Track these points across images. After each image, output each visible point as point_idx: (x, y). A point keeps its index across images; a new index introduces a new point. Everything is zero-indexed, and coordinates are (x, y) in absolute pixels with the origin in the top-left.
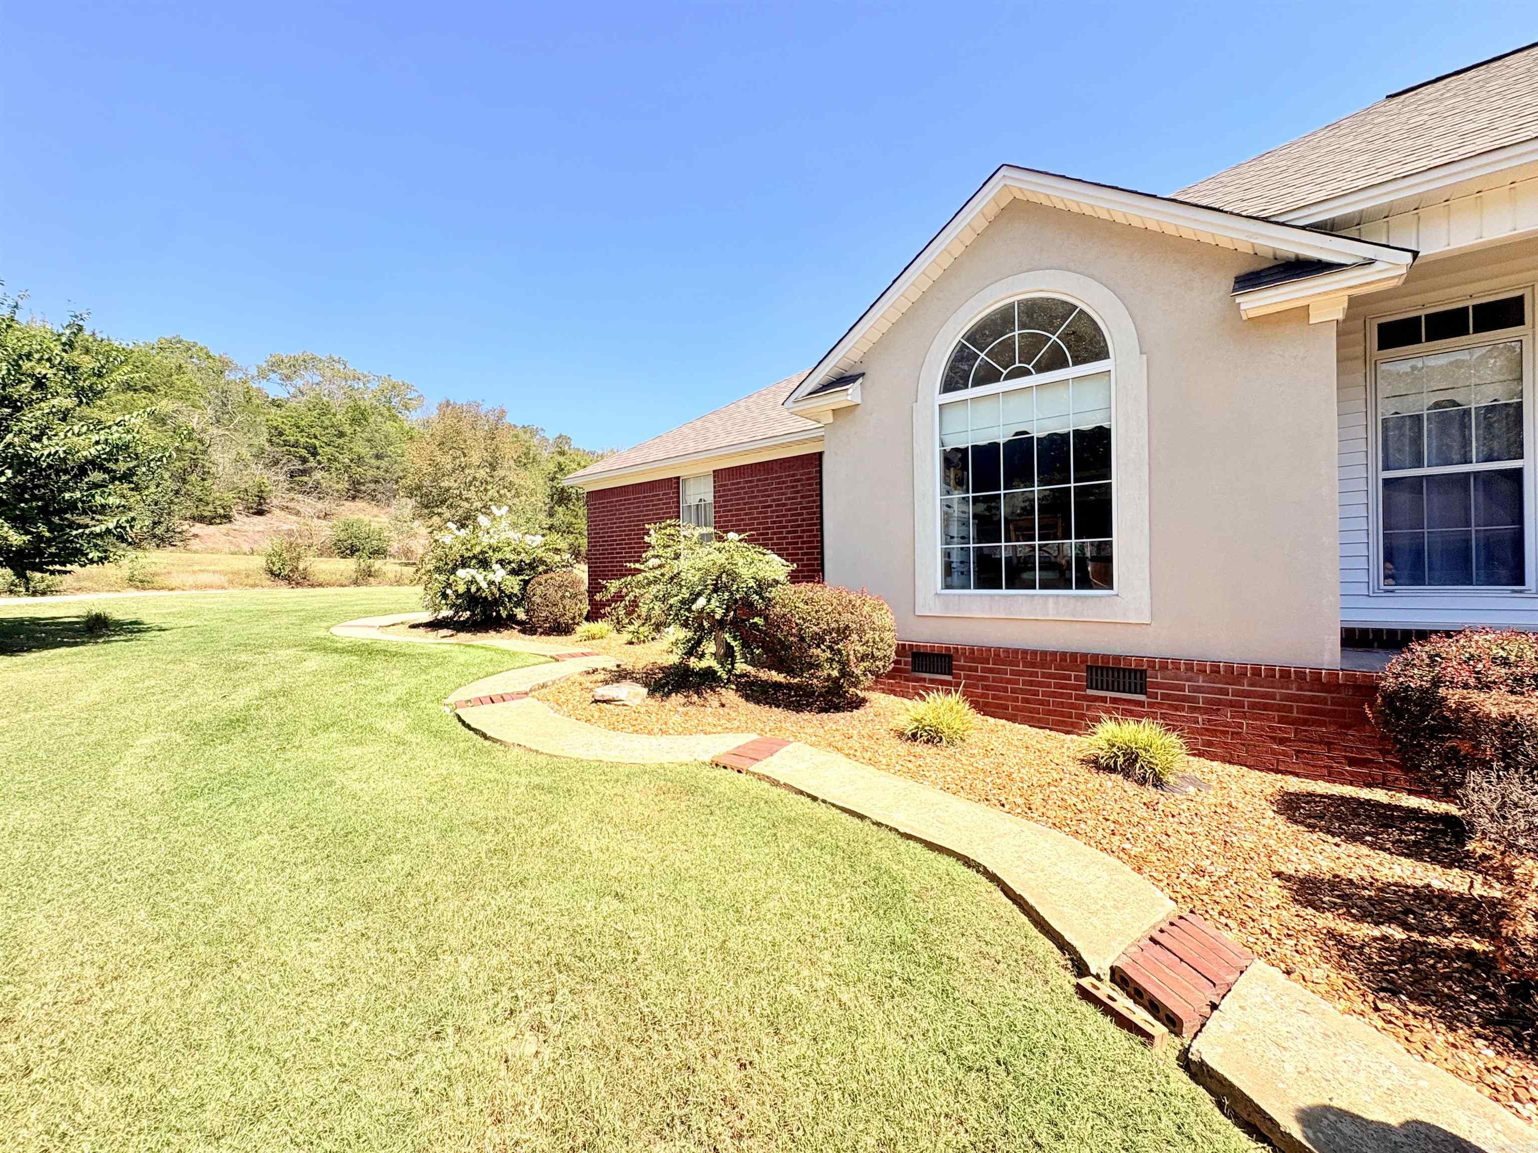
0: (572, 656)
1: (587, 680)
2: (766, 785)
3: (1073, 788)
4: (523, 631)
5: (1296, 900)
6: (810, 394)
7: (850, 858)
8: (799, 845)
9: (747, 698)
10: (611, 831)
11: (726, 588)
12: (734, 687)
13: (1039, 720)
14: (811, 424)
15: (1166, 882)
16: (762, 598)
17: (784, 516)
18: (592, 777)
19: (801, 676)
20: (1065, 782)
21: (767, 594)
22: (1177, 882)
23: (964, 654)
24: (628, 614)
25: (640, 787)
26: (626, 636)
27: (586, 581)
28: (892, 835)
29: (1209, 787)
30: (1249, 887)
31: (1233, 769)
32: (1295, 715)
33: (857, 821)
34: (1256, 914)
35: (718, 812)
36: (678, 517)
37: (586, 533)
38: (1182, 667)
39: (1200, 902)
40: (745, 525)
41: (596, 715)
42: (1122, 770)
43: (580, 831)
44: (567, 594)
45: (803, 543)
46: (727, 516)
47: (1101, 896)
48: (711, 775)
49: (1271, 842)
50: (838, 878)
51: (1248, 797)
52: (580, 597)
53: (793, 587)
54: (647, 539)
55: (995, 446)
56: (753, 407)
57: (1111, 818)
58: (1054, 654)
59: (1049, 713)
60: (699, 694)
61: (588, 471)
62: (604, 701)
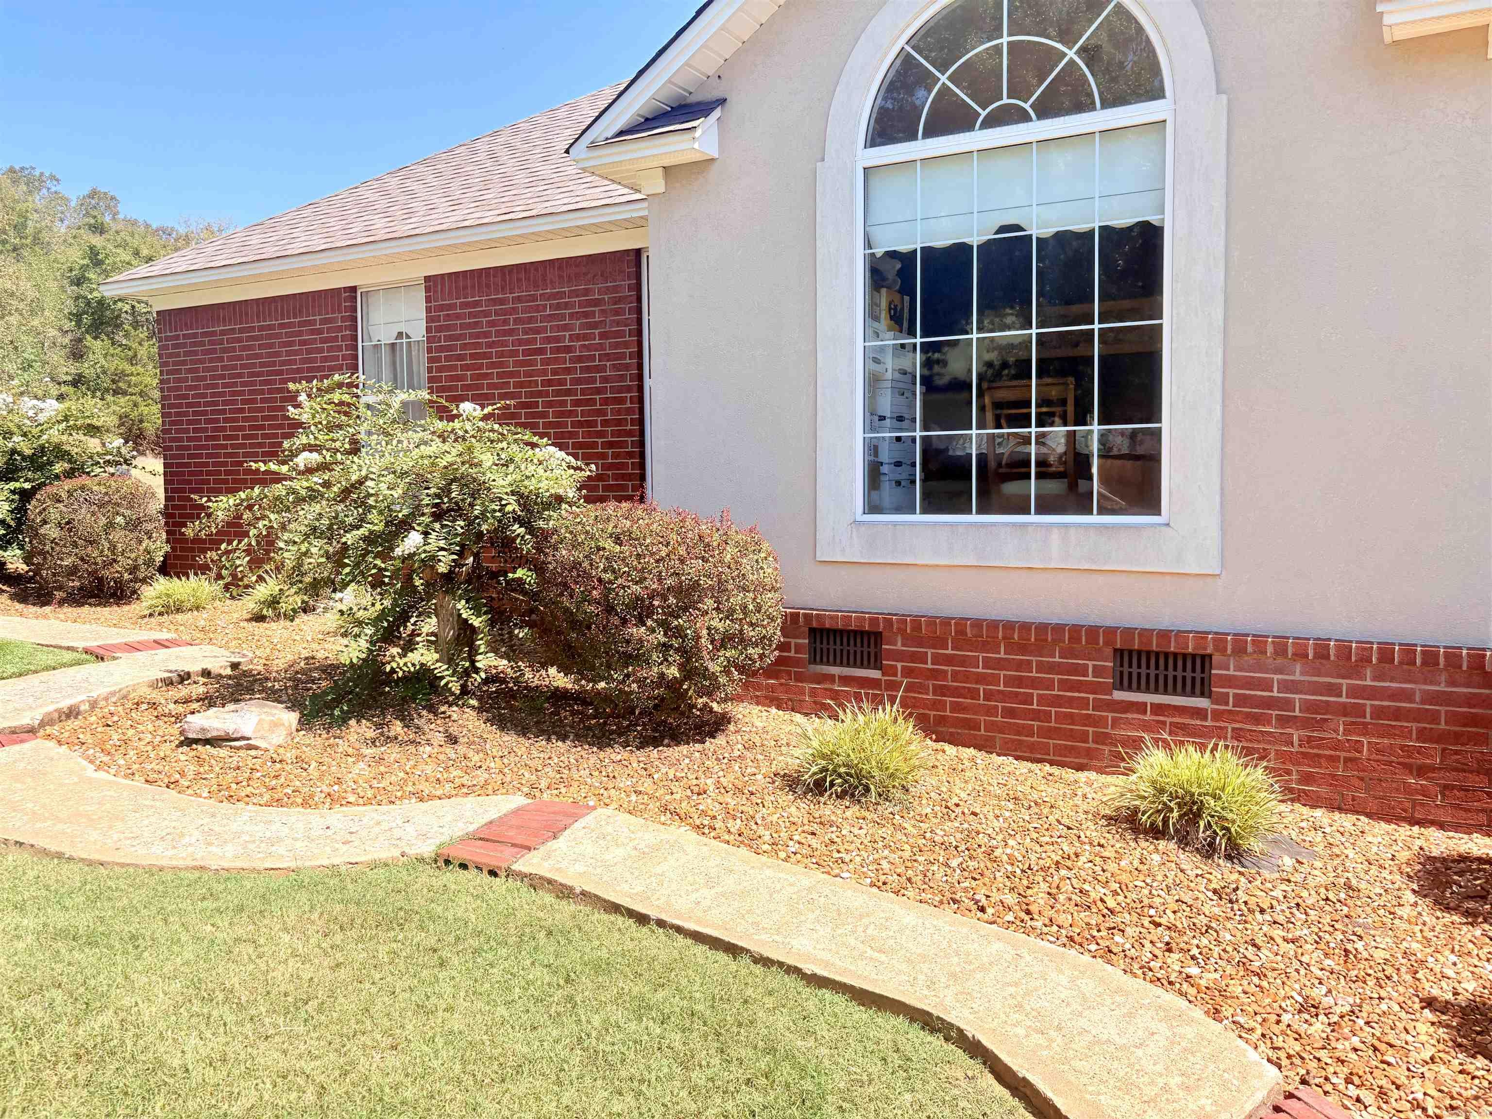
0: (132, 647)
1: (166, 699)
2: (549, 899)
3: (1098, 869)
4: (22, 597)
5: (1460, 1045)
6: (621, 133)
7: (718, 1034)
8: (618, 1015)
9: (502, 723)
10: (230, 1018)
11: (458, 510)
12: (474, 702)
13: (1032, 747)
14: (622, 193)
15: (1259, 1032)
16: (531, 530)
17: (568, 371)
18: (186, 905)
19: (609, 679)
20: (1083, 859)
21: (541, 524)
22: (1276, 1029)
23: (902, 631)
24: (256, 563)
25: (291, 919)
26: (249, 604)
27: (161, 494)
28: (790, 981)
29: (1315, 855)
30: (1387, 1030)
31: (1346, 821)
32: (1443, 726)
33: (722, 957)
34: (1400, 1075)
35: (455, 961)
36: (355, 368)
37: (156, 394)
38: (1270, 649)
39: (1315, 1064)
40: (491, 386)
41: (191, 769)
42: (1177, 831)
43: (161, 1026)
44: (119, 519)
45: (605, 423)
46: (454, 368)
47: (1159, 1068)
48: (437, 883)
49: (1415, 946)
50: (698, 1077)
51: (1374, 870)
52: (149, 526)
53: (593, 511)
54: (292, 411)
55: (963, 249)
56: (503, 154)
57: (1163, 921)
58: (1059, 628)
59: (1049, 733)
60: (407, 721)
61: (157, 268)
62: (207, 742)
